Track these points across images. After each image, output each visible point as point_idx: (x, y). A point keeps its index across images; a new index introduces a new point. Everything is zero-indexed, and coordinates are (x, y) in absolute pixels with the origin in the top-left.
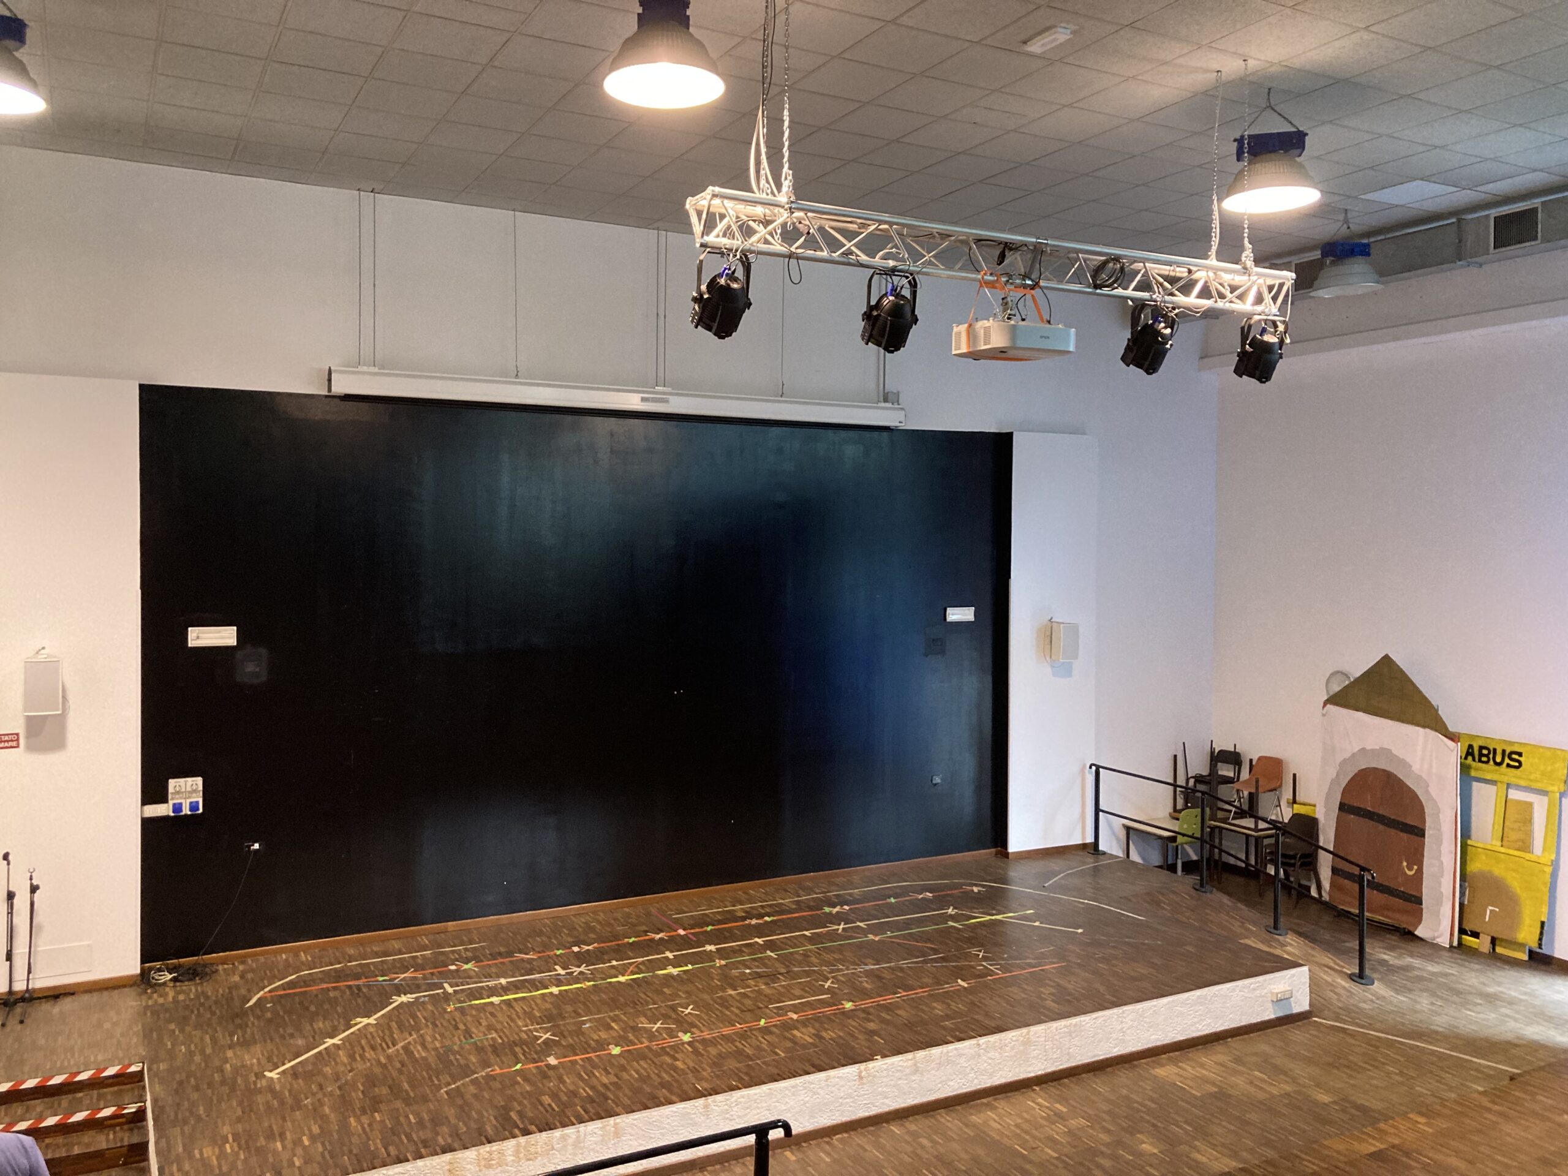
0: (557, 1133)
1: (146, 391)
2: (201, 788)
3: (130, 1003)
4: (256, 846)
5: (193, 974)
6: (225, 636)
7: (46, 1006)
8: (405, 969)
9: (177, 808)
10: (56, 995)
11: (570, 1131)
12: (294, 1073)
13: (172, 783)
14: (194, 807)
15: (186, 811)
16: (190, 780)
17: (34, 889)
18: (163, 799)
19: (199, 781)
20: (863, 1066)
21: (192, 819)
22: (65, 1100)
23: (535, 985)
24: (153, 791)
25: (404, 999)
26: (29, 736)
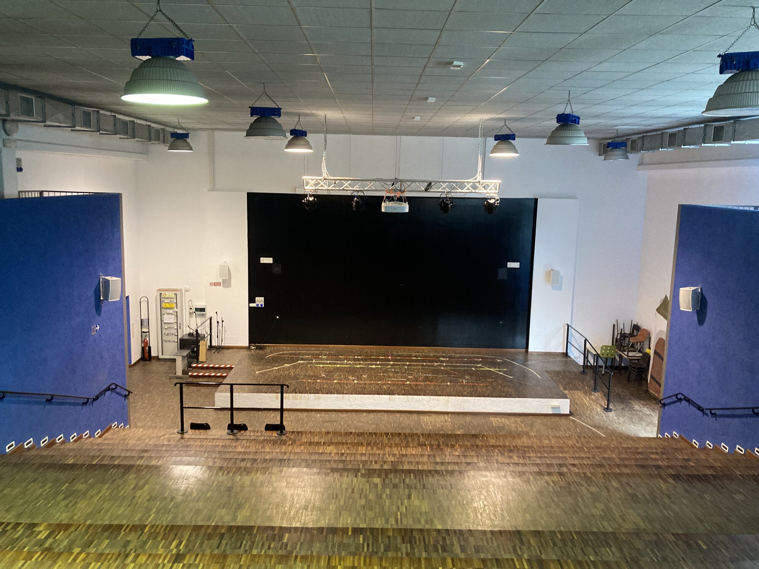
0: (303, 395)
1: (248, 194)
2: (263, 300)
3: (244, 353)
4: (278, 317)
5: (260, 348)
6: (269, 260)
7: (225, 350)
8: (309, 355)
9: (258, 305)
10: (228, 348)
11: (306, 395)
12: (261, 373)
13: (256, 298)
14: (262, 305)
15: (260, 306)
16: (261, 298)
17: (223, 321)
18: (254, 302)
19: (263, 298)
20: (391, 396)
21: (261, 308)
22: (218, 371)
23: (335, 364)
24: (251, 300)
25: (301, 362)
26: (223, 283)
